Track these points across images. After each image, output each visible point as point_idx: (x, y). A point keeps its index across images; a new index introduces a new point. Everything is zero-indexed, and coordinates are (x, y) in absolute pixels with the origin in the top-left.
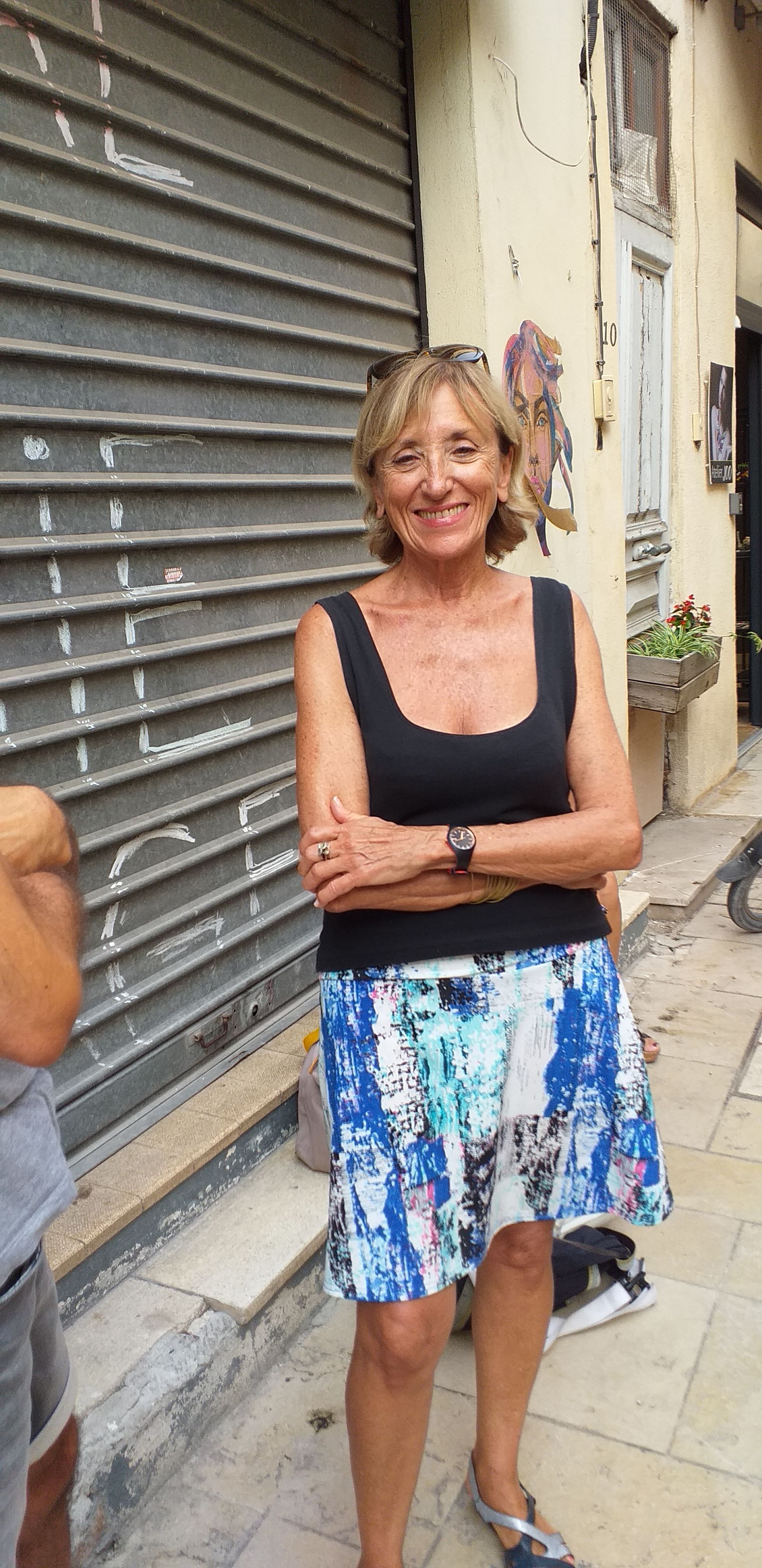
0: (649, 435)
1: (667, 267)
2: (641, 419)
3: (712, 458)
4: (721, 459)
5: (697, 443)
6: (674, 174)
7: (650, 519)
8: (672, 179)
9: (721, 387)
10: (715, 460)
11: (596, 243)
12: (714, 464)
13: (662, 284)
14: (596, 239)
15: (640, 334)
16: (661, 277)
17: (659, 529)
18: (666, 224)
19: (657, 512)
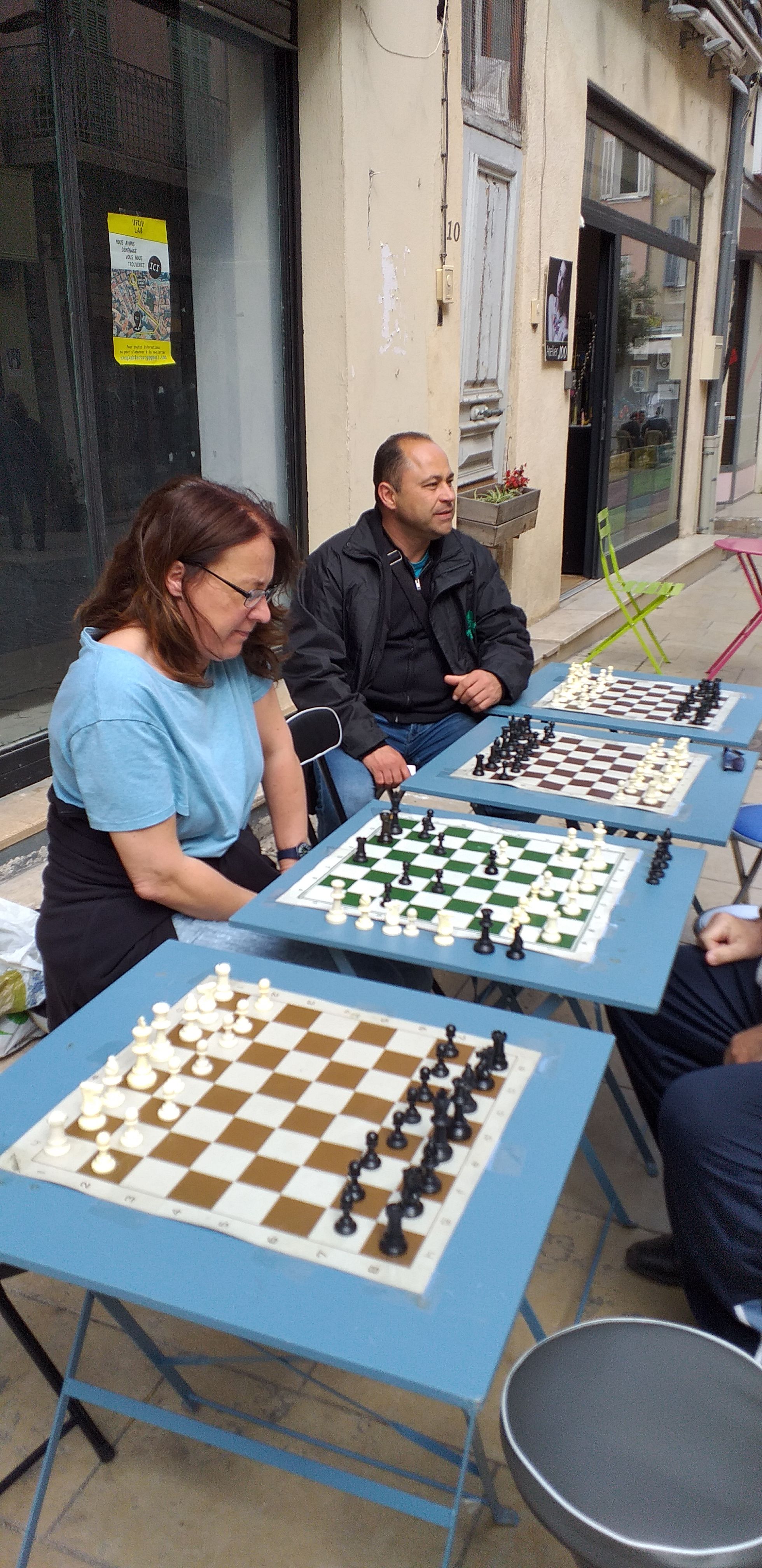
0: (489, 316)
1: (513, 175)
2: (482, 302)
3: (547, 339)
4: (556, 340)
5: (535, 326)
6: (526, 93)
7: (486, 387)
8: (523, 97)
9: (560, 278)
10: (550, 340)
11: (444, 156)
12: (549, 345)
13: (508, 189)
14: (444, 152)
15: (484, 231)
16: (508, 183)
17: (495, 395)
18: (515, 136)
19: (494, 382)
